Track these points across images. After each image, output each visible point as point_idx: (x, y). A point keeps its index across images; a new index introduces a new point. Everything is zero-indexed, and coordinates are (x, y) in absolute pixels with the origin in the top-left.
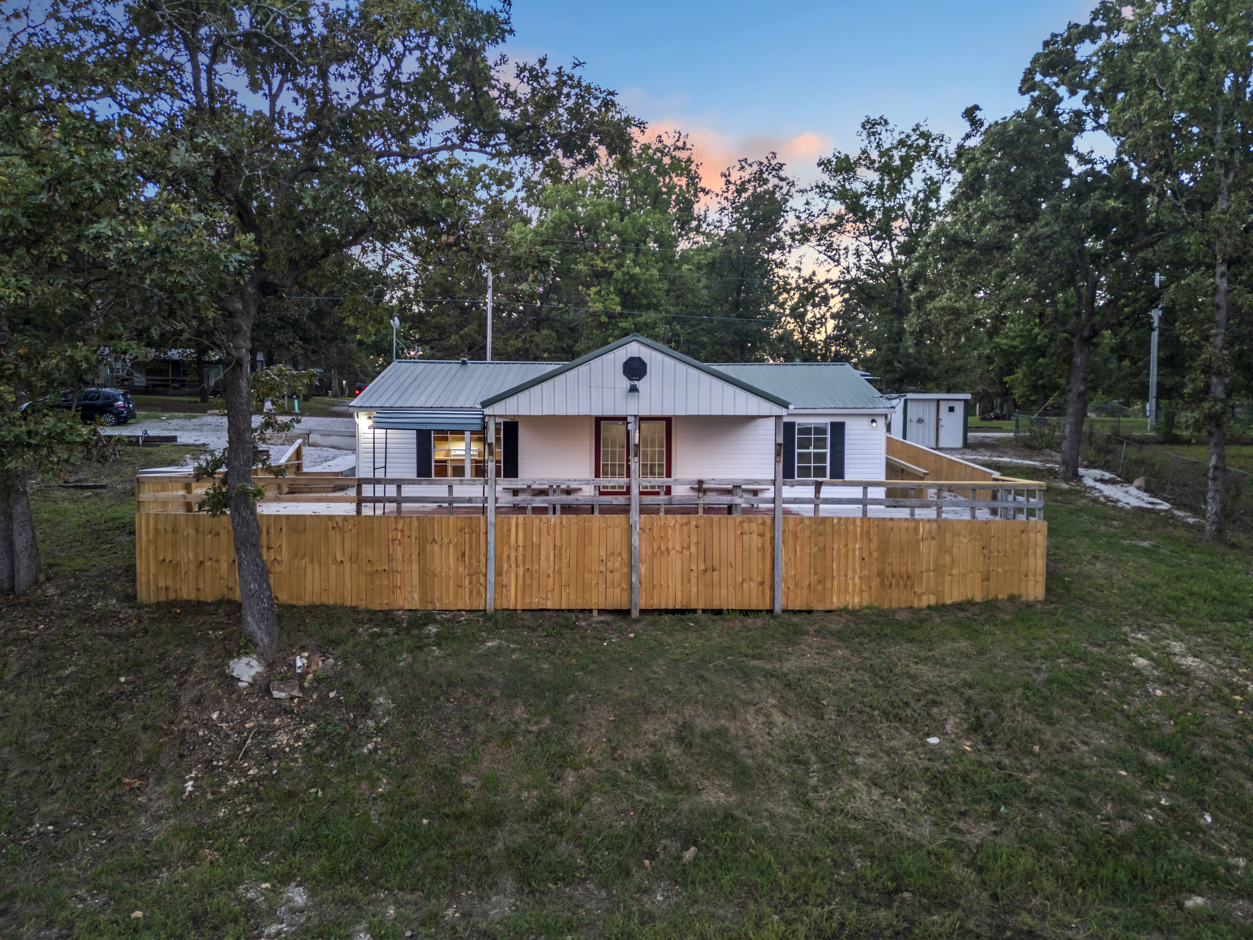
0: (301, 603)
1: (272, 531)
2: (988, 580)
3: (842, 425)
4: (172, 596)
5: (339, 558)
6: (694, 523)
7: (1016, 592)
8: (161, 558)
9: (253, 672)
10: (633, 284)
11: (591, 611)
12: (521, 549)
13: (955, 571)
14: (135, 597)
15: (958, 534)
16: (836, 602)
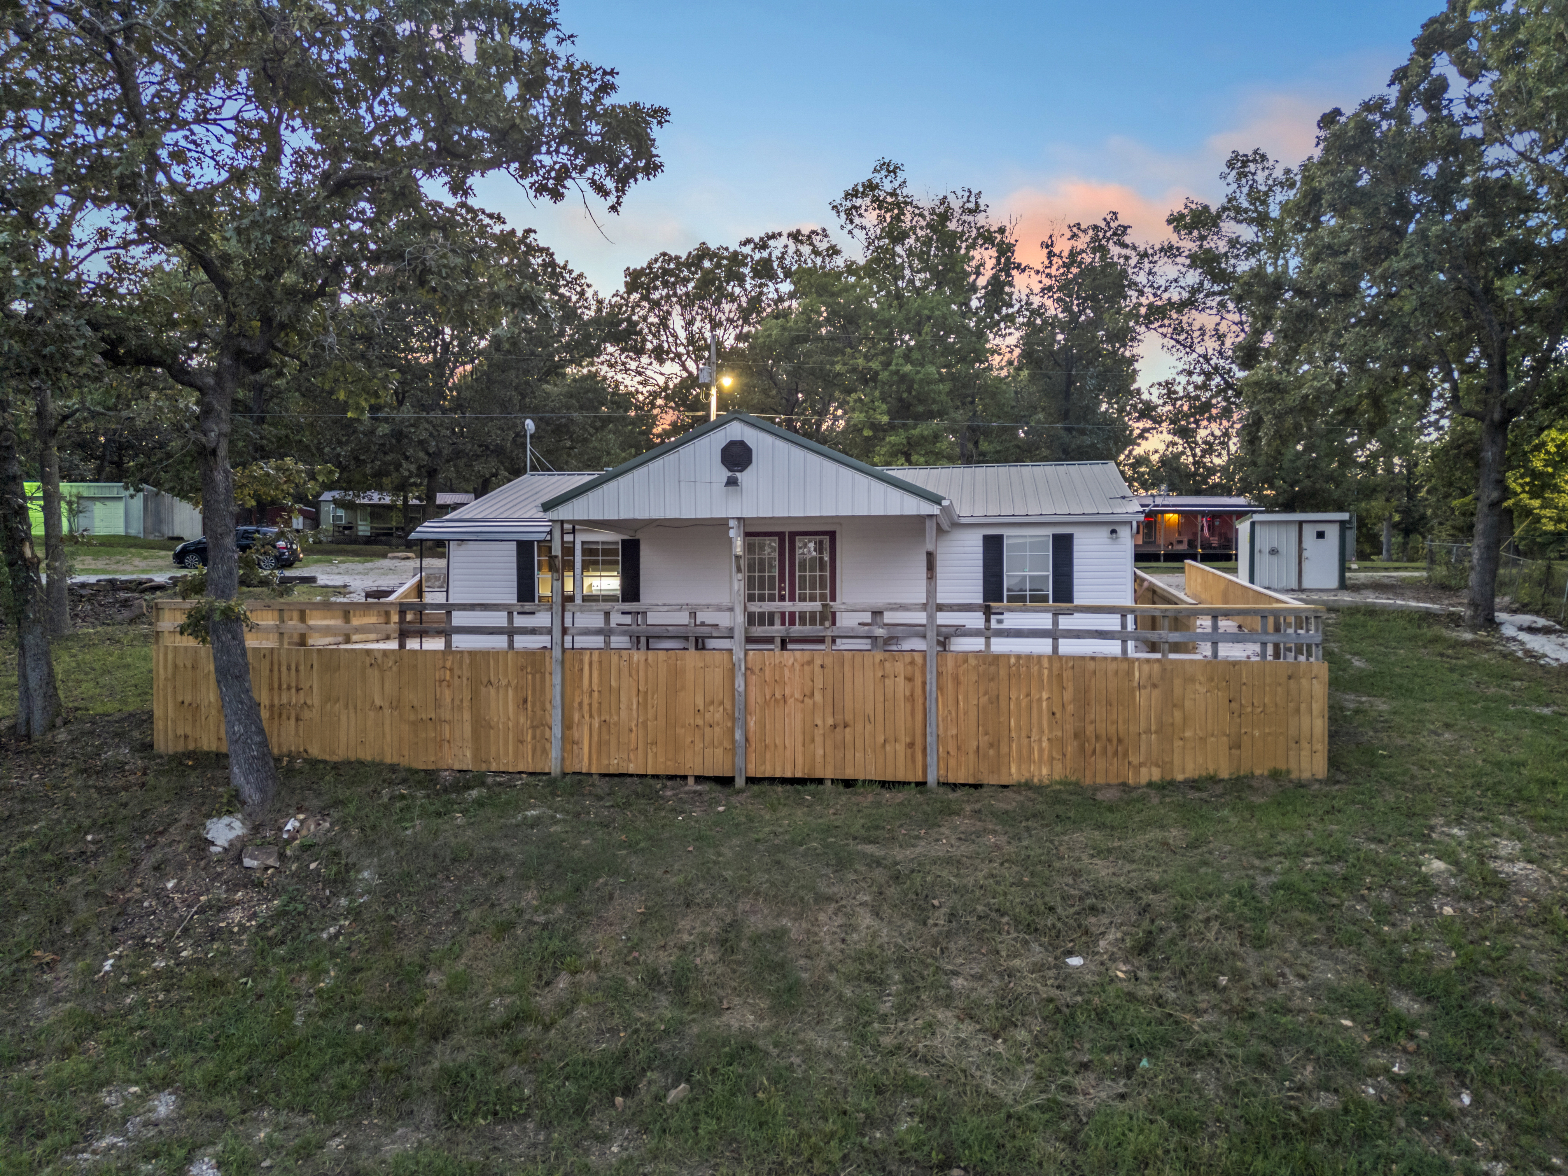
0: (335, 758)
1: (302, 668)
2: (1239, 747)
3: (1069, 538)
4: (191, 747)
5: (378, 702)
6: (818, 662)
7: (1282, 766)
8: (180, 699)
9: (232, 835)
10: (904, 387)
11: (685, 778)
12: (596, 694)
13: (1188, 734)
14: (151, 746)
15: (1192, 680)
16: (1014, 773)
